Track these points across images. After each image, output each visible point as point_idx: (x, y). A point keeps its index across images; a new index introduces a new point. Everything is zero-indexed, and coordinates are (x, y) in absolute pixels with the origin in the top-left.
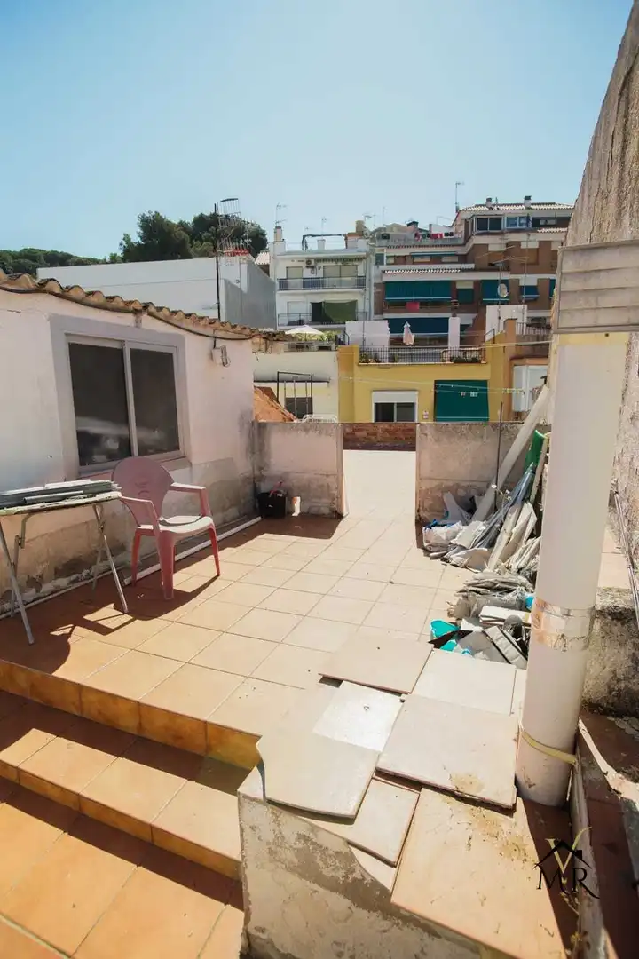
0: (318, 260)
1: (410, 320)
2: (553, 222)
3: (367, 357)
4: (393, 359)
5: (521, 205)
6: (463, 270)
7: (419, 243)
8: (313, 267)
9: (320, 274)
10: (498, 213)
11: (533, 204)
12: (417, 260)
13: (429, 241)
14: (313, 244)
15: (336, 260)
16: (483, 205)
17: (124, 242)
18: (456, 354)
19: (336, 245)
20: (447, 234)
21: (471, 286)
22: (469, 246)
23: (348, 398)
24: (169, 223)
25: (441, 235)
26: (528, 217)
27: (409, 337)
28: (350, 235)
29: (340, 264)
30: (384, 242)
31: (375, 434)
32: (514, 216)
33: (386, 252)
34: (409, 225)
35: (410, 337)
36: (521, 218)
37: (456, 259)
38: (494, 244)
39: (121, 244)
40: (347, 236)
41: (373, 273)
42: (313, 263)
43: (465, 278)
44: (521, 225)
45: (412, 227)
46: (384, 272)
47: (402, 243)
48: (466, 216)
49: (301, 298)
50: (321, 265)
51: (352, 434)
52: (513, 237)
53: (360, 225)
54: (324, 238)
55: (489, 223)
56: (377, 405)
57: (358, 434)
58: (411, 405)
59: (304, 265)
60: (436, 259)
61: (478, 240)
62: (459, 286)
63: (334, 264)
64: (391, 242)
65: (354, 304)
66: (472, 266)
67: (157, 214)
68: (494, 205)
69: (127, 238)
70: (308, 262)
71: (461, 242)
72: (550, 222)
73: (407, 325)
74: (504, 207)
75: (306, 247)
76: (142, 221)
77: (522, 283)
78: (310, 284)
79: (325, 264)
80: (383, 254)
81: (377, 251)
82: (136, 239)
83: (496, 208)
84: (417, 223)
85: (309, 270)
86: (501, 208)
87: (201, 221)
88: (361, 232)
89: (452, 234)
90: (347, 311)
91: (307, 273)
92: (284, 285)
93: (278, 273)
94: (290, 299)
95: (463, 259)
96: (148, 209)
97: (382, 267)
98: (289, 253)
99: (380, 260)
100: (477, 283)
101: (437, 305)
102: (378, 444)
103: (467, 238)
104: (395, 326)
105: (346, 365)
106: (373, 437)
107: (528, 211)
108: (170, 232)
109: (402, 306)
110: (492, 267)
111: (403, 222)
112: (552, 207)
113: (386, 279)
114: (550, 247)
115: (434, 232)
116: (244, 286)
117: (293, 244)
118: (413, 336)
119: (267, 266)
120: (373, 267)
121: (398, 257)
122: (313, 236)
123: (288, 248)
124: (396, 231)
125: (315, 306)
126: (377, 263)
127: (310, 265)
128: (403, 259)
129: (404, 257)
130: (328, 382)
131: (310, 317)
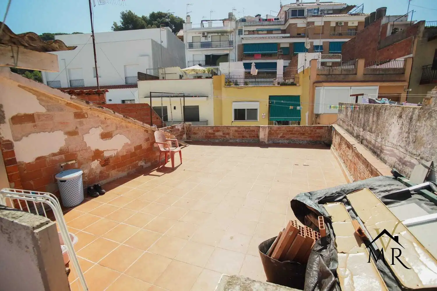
0: (208, 33)
2: (331, 12)
4: (246, 83)
5: (314, 3)
6: (283, 37)
7: (261, 23)
8: (206, 36)
9: (209, 40)
10: (303, 7)
11: (320, 3)
12: (260, 32)
13: (267, 23)
14: (206, 24)
15: (217, 32)
16: (295, 4)
18: (281, 81)
19: (218, 25)
20: (275, 19)
21: (288, 46)
22: (287, 24)
25: (273, 20)
26: (318, 9)
27: (254, 71)
28: (225, 20)
29: (220, 34)
30: (243, 23)
32: (311, 8)
33: (244, 29)
34: (256, 16)
36: (315, 9)
37: (280, 32)
38: (300, 23)
40: (224, 21)
41: (237, 40)
42: (206, 34)
43: (285, 41)
44: (314, 13)
45: (258, 17)
46: (243, 38)
47: (252, 24)
48: (286, 9)
49: (200, 53)
50: (210, 35)
52: (310, 20)
53: (230, 15)
54: (212, 21)
55: (298, 13)
56: (235, 110)
57: (217, 134)
59: (201, 35)
60: (270, 32)
61: (292, 21)
62: (282, 46)
63: (216, 34)
64: (246, 24)
65: (227, 55)
66: (288, 35)
68: (300, 3)
69: (115, 24)
70: (204, 34)
71: (283, 23)
72: (330, 12)
73: (253, 66)
74: (305, 4)
75: (203, 27)
76: (123, 15)
77: (315, 44)
78: (204, 45)
79: (212, 34)
80: (242, 30)
81: (239, 28)
83: (301, 5)
84: (260, 15)
85: (204, 38)
86: (304, 5)
88: (231, 18)
89: (278, 19)
91: (203, 40)
92: (191, 46)
93: (188, 39)
94: (195, 53)
95: (284, 32)
97: (241, 36)
98: (193, 29)
99: (240, 32)
100: (291, 44)
101: (270, 56)
103: (286, 21)
104: (247, 66)
107: (318, 6)
108: (137, 21)
109: (252, 56)
110: (299, 35)
111: (253, 15)
112: (331, 4)
113: (244, 42)
114: (330, 24)
115: (268, 18)
117: (196, 24)
118: (257, 70)
119: (183, 37)
120: (237, 36)
121: (250, 31)
122: (206, 21)
123: (193, 26)
124: (249, 19)
125: (207, 57)
126: (239, 34)
127: (204, 36)
128: (253, 32)
129: (253, 31)
130: (207, 97)
131: (204, 62)
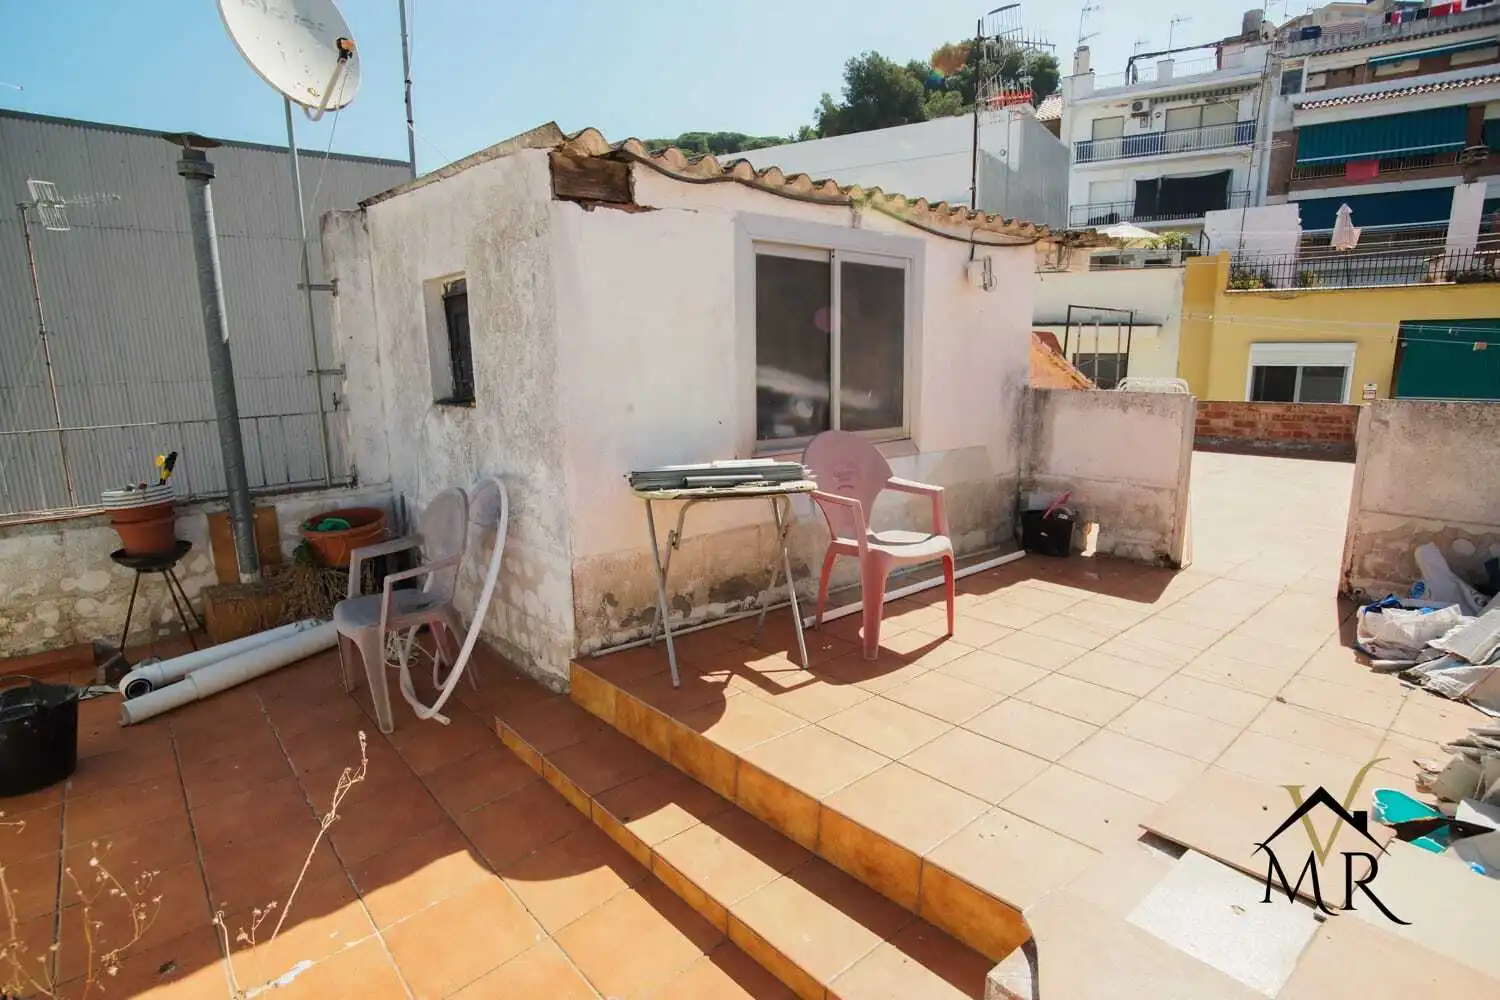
0: (1155, 101)
1: (1350, 200)
3: (1245, 277)
4: (1301, 280)
7: (1392, 34)
8: (1144, 115)
9: (1158, 125)
12: (1381, 71)
13: (1424, 25)
14: (1148, 71)
15: (1193, 95)
17: (822, 108)
18: (1464, 265)
19: (1197, 67)
23: (1197, 356)
24: (892, 69)
27: (1345, 233)
28: (1229, 42)
29: (1201, 101)
30: (1306, 45)
31: (1252, 424)
33: (1310, 65)
35: (1350, 232)
39: (817, 111)
40: (1221, 46)
41: (1276, 114)
42: (1146, 107)
46: (1298, 107)
47: (1348, 41)
49: (1116, 174)
50: (1161, 108)
53: (1253, 21)
54: (1172, 56)
56: (1258, 370)
58: (1338, 373)
59: (1127, 111)
60: (1435, 62)
62: (1491, 115)
63: (1188, 103)
64: (1321, 45)
65: (1224, 177)
67: (876, 55)
69: (826, 101)
70: (1137, 105)
73: (1345, 211)
75: (1135, 78)
76: (852, 70)
78: (1134, 147)
79: (1171, 105)
80: (1300, 72)
81: (1287, 66)
82: (840, 100)
85: (1137, 120)
87: (945, 57)
88: (1252, 31)
90: (1209, 193)
91: (1134, 127)
92: (1085, 152)
93: (1076, 131)
94: (1096, 177)
96: (860, 52)
97: (1294, 98)
98: (1098, 94)
99: (1291, 83)
101: (1425, 162)
102: (1257, 444)
104: (1316, 215)
105: (1199, 295)
106: (1247, 430)
108: (895, 82)
109: (1335, 171)
113: (1302, 120)
116: (1014, 161)
117: (1108, 72)
118: (1357, 232)
119: (1058, 120)
120: (1275, 101)
121: (1335, 72)
122: (1149, 56)
123: (1099, 84)
124: (1336, 20)
125: (1143, 187)
126: (1284, 92)
127: (1139, 111)
128: (1351, 75)
129: (1352, 70)
130: (1160, 325)
131: (1131, 209)
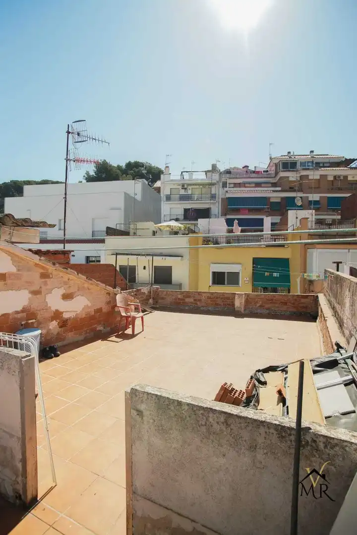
0: (189, 185)
1: (238, 219)
2: (328, 165)
3: (208, 241)
5: (308, 155)
6: (274, 191)
7: (248, 176)
8: (186, 189)
9: (190, 192)
10: (295, 159)
11: (315, 155)
12: (246, 185)
13: (254, 175)
14: (186, 176)
15: (199, 185)
16: (286, 156)
17: (86, 175)
20: (264, 172)
21: (279, 200)
22: (278, 178)
24: (110, 166)
25: (261, 172)
26: (313, 162)
27: (237, 230)
28: (209, 171)
29: (201, 187)
30: (228, 175)
32: (303, 161)
33: (229, 181)
34: (243, 168)
36: (308, 162)
37: (270, 185)
38: (292, 176)
40: (206, 172)
41: (220, 192)
42: (186, 187)
43: (276, 196)
44: (308, 166)
45: (245, 169)
46: (227, 192)
47: (239, 176)
48: (277, 161)
49: (177, 206)
50: (190, 187)
51: (182, 299)
52: (304, 173)
53: (214, 166)
54: (193, 173)
55: (289, 165)
57: (187, 300)
59: (180, 187)
60: (258, 185)
61: (282, 174)
62: (272, 200)
63: (198, 187)
64: (231, 176)
65: (209, 209)
66: (279, 189)
67: (105, 161)
68: (292, 156)
69: (87, 173)
70: (183, 186)
71: (274, 176)
72: (325, 165)
73: (236, 221)
74: (298, 157)
75: (183, 178)
76: (97, 164)
77: (310, 199)
78: (183, 198)
79: (193, 187)
80: (227, 182)
81: (223, 180)
82: (92, 173)
83: (293, 157)
84: (248, 167)
85: (184, 190)
86: (296, 157)
87: (129, 165)
88: (214, 168)
89: (267, 171)
91: (182, 192)
92: (168, 198)
93: (165, 191)
94: (173, 206)
95: (274, 185)
96: (101, 159)
97: (226, 189)
98: (172, 180)
99: (225, 185)
100: (283, 198)
101: (258, 211)
103: (277, 173)
104: (230, 223)
106: (198, 303)
107: (312, 159)
108: (111, 170)
109: (237, 211)
110: (292, 189)
111: (240, 166)
112: (327, 156)
113: (228, 195)
114: (327, 178)
115: (257, 170)
117: (175, 175)
118: (240, 229)
119: (160, 188)
120: (221, 189)
121: (236, 184)
122: (187, 172)
123: (172, 178)
124: (235, 170)
125: (186, 210)
126: (223, 187)
127: (184, 188)
129: (239, 184)
130: (182, 256)
131: (183, 217)
